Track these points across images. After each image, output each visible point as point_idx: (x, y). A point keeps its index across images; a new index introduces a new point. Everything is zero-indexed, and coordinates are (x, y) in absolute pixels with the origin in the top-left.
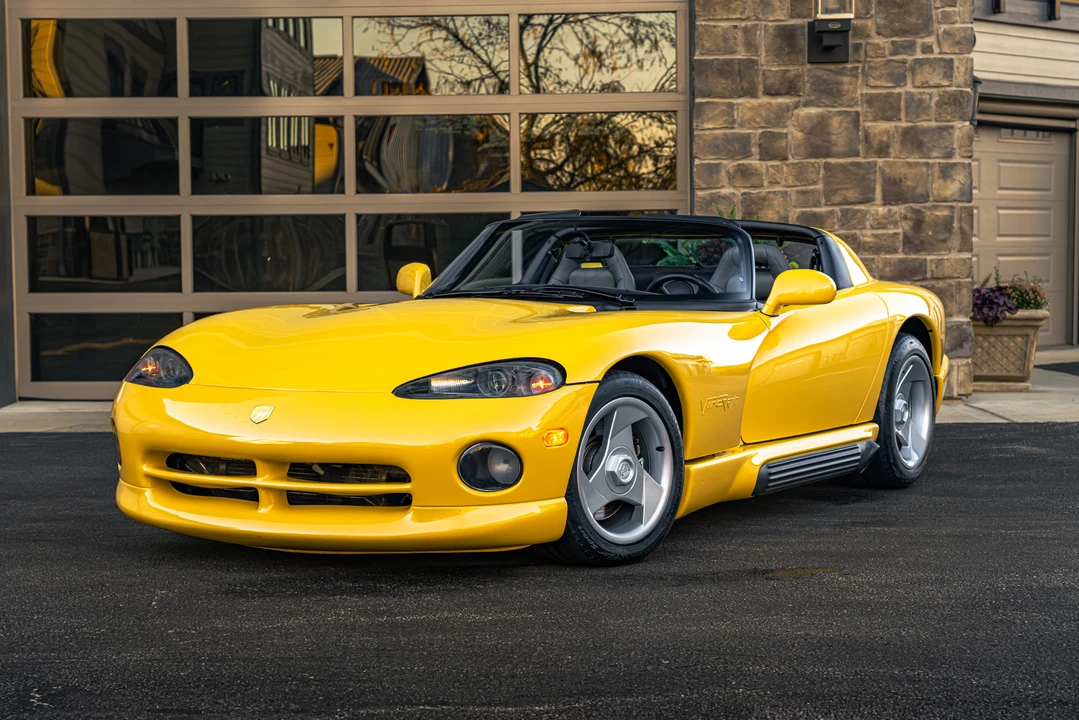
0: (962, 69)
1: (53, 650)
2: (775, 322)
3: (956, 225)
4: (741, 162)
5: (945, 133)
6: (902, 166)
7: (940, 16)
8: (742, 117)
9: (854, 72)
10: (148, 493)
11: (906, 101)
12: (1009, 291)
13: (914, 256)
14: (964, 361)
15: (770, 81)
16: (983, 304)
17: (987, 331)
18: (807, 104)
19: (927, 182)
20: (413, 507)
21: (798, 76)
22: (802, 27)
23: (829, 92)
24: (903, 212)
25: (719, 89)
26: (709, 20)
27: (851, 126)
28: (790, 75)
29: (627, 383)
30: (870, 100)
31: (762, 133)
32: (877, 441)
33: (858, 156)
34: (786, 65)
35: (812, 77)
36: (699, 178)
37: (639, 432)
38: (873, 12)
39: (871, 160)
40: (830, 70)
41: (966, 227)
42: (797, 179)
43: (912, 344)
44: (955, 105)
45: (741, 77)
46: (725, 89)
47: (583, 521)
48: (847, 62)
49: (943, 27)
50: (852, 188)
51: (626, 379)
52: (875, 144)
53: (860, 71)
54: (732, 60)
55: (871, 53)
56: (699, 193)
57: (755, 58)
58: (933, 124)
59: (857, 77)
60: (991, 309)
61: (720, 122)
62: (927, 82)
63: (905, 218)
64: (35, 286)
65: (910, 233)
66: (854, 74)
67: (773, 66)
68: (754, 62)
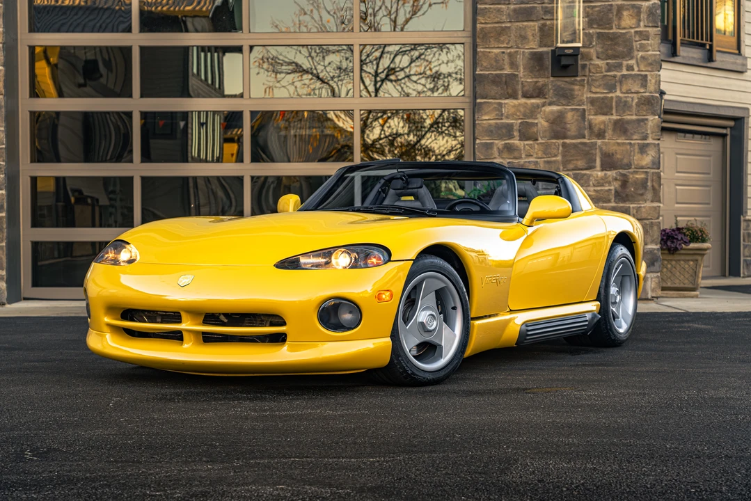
0: (653, 81)
1: (41, 430)
2: (530, 230)
3: (649, 184)
4: (507, 142)
5: (642, 124)
6: (614, 144)
7: (638, 46)
8: (508, 112)
9: (581, 83)
10: (108, 336)
11: (616, 102)
12: (685, 231)
13: (621, 205)
14: (655, 275)
15: (525, 88)
16: (668, 239)
17: (670, 257)
18: (550, 104)
19: (630, 156)
20: (287, 342)
21: (545, 85)
22: (547, 53)
23: (565, 96)
24: (614, 175)
25: (493, 93)
26: (486, 48)
27: (580, 118)
28: (540, 84)
29: (432, 262)
30: (592, 102)
31: (521, 123)
32: (599, 313)
33: (584, 138)
34: (536, 78)
35: (554, 86)
36: (479, 152)
37: (441, 296)
38: (594, 43)
39: (593, 141)
40: (566, 82)
41: (656, 186)
42: (544, 153)
43: (622, 250)
44: (648, 105)
45: (507, 87)
46: (497, 93)
47: (402, 354)
48: (577, 76)
49: (641, 54)
50: (581, 159)
51: (431, 260)
52: (596, 130)
53: (585, 82)
54: (501, 74)
55: (593, 70)
57: (516, 73)
58: (634, 117)
59: (584, 86)
60: (673, 242)
61: (494, 115)
62: (630, 90)
63: (616, 179)
64: (36, 223)
65: (619, 189)
66: (582, 84)
67: (528, 78)
68: (516, 76)
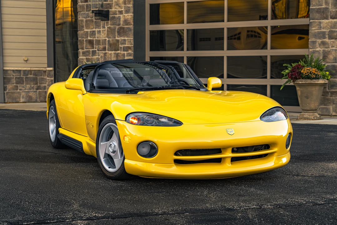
4: (323, 40)
8: (323, 26)
15: (332, 14)
25: (317, 17)
31: (329, 31)
36: (310, 45)
45: (324, 13)
46: (318, 17)
54: (321, 8)
56: (310, 50)
61: (317, 27)
67: (333, 9)
68: (328, 8)
